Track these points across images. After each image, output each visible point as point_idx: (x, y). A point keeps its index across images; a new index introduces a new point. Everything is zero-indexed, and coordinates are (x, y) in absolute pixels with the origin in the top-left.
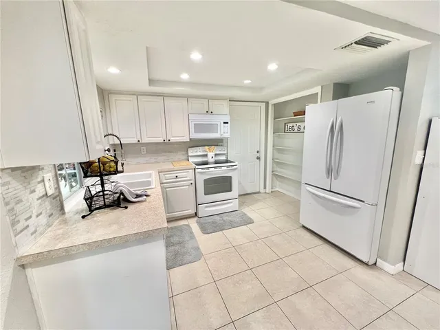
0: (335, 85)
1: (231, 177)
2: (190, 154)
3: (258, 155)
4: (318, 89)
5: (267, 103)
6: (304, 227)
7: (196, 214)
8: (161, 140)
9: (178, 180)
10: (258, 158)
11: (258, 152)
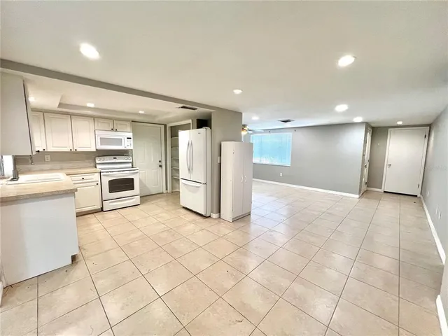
0: (198, 120)
1: (133, 179)
2: (97, 162)
3: (160, 164)
4: (190, 121)
5: (165, 126)
6: (184, 208)
7: (102, 208)
8: (67, 150)
9: (84, 181)
10: (161, 166)
11: (160, 161)
